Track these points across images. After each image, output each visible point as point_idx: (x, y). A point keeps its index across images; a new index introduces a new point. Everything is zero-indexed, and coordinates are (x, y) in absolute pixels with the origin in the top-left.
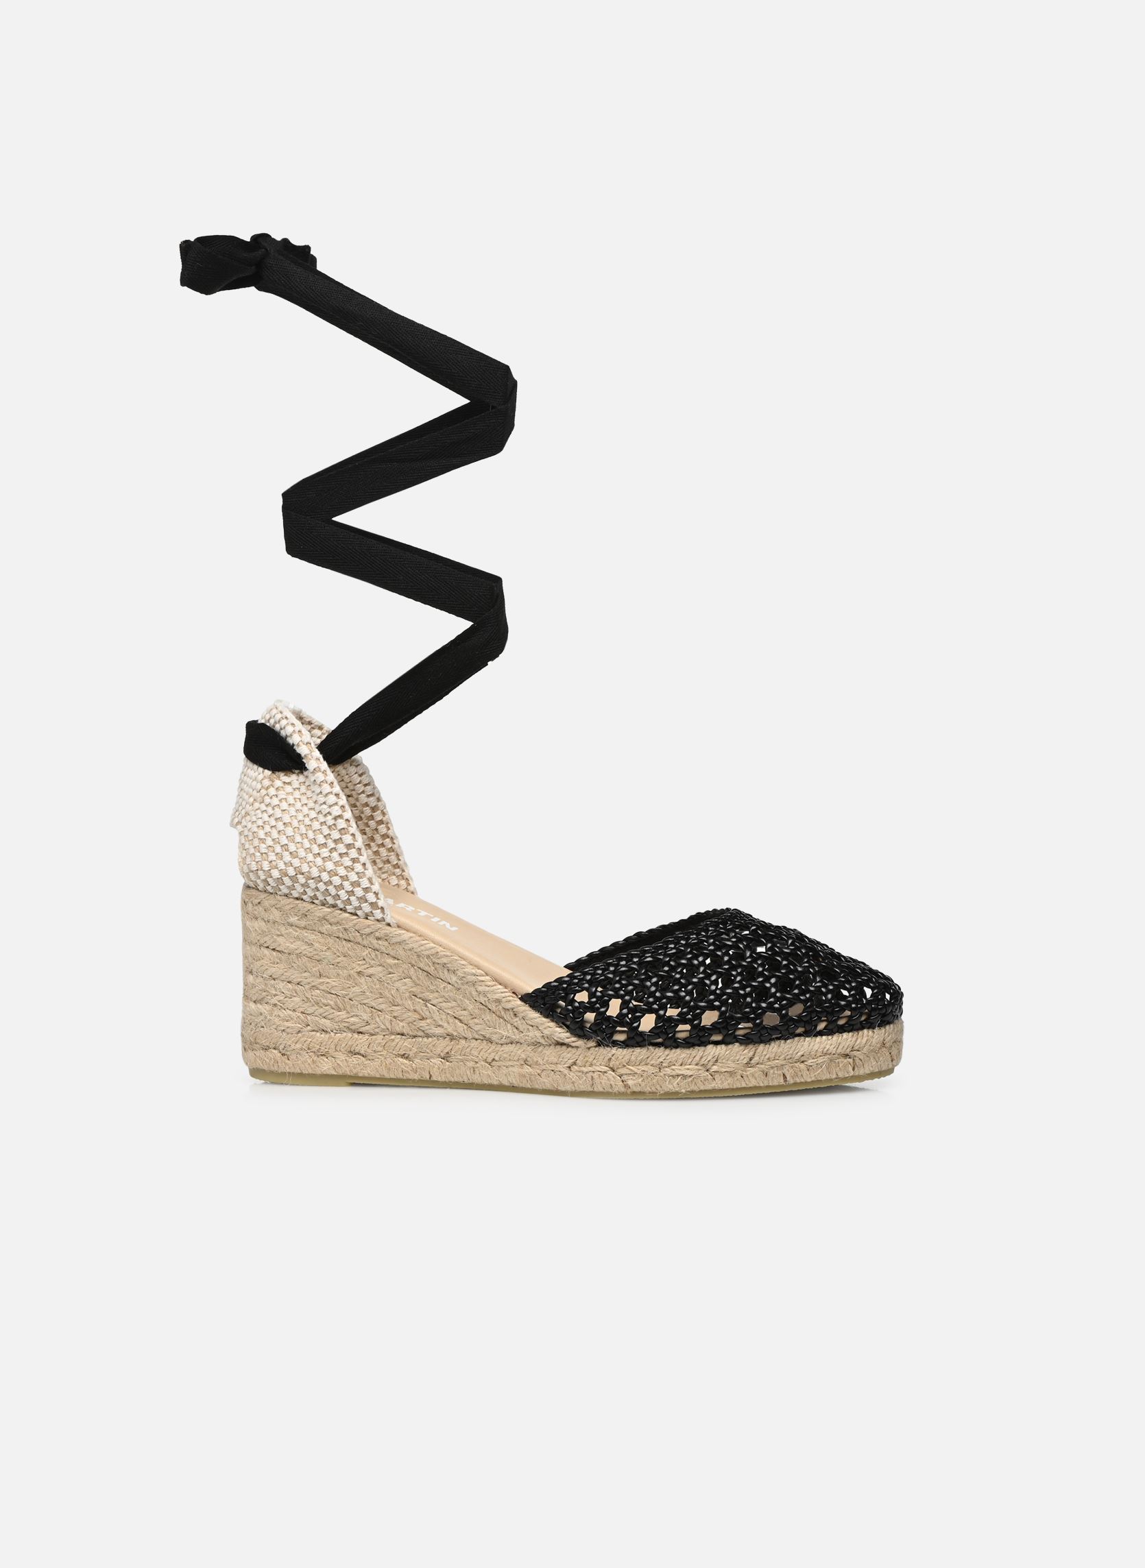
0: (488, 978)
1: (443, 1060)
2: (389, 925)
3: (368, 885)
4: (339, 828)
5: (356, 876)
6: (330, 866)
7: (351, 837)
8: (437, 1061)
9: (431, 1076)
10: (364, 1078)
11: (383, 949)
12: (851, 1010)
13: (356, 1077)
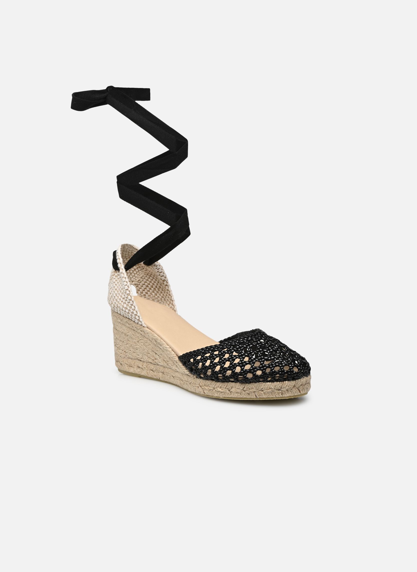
0: (170, 349)
1: (162, 374)
2: (144, 327)
3: (136, 313)
4: (127, 293)
5: (132, 310)
6: (125, 306)
7: (130, 297)
8: (161, 374)
9: (159, 378)
10: (142, 375)
11: (143, 334)
12: (280, 374)
13: (140, 375)
